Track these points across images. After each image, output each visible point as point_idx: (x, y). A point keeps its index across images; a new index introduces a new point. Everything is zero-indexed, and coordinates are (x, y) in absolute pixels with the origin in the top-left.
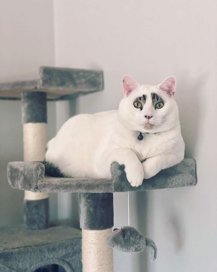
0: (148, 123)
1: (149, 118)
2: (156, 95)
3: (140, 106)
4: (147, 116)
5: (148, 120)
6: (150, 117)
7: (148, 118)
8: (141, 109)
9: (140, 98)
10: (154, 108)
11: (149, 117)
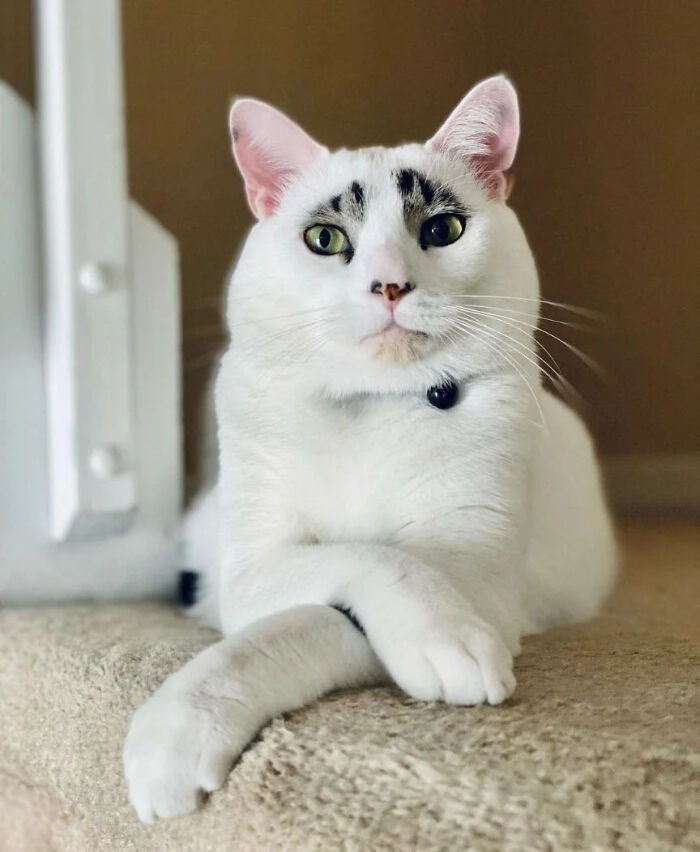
0: (392, 324)
1: (396, 292)
2: (416, 174)
3: (339, 243)
4: (379, 285)
5: (392, 310)
6: (402, 286)
7: (391, 298)
8: (349, 254)
9: (336, 204)
10: (414, 243)
11: (395, 286)
